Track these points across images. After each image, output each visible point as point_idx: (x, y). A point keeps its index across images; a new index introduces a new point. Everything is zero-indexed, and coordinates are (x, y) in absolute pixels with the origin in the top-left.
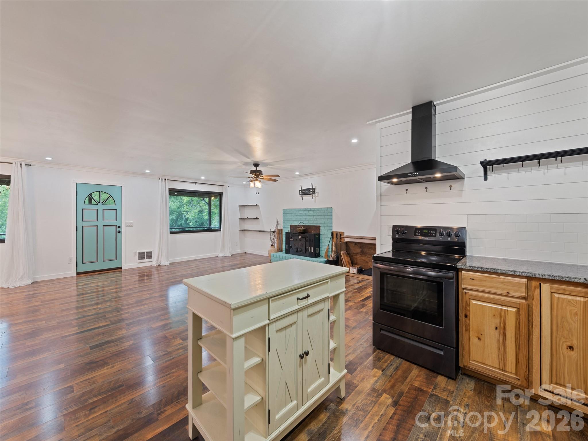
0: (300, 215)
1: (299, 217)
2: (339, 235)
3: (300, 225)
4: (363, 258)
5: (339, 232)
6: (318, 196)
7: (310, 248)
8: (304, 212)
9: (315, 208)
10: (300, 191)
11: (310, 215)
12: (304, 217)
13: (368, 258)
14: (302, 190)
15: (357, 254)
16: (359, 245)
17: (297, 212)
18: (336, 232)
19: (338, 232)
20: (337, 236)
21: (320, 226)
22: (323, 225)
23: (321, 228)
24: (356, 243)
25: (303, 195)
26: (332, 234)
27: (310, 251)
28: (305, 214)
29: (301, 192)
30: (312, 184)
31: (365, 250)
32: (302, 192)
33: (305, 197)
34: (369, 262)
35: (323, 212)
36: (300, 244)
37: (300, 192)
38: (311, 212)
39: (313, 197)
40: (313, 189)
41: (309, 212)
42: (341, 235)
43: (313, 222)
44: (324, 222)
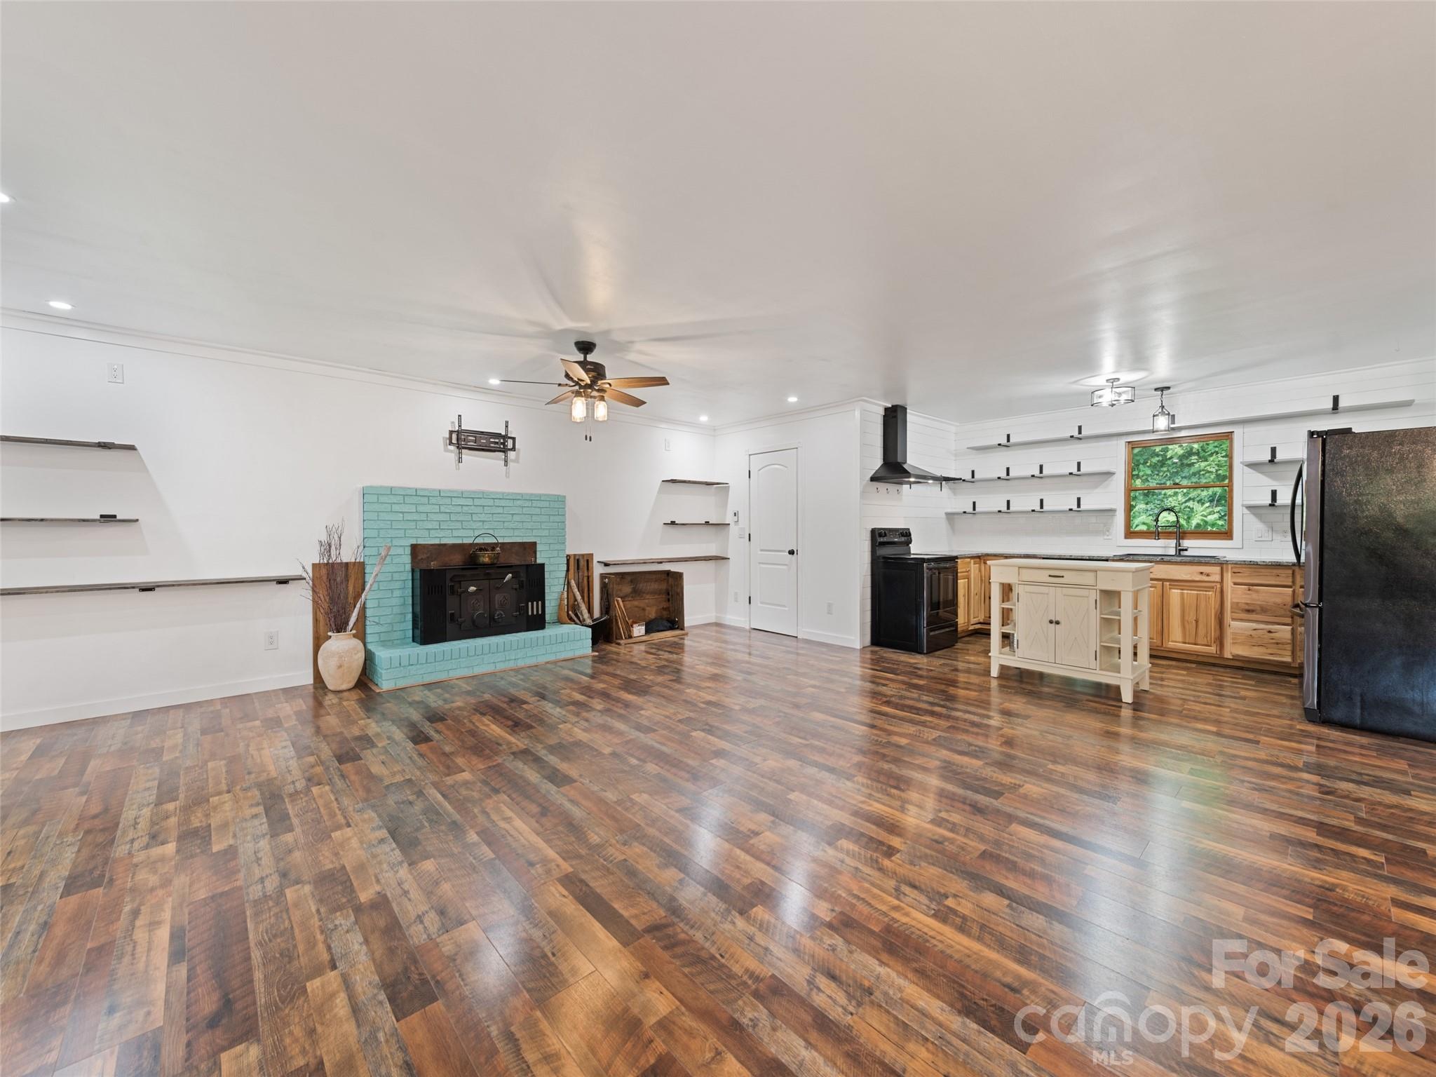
0: (459, 509)
1: (453, 517)
2: (583, 563)
3: (477, 541)
4: (636, 603)
5: (583, 555)
6: (517, 460)
7: (530, 603)
8: (477, 502)
9: (519, 494)
10: (451, 432)
11: (500, 510)
12: (475, 518)
13: (647, 601)
14: (458, 432)
15: (626, 596)
16: (629, 578)
17: (448, 501)
18: (575, 555)
19: (579, 555)
20: (579, 565)
21: (534, 544)
22: (544, 540)
23: (539, 548)
24: (622, 575)
25: (459, 447)
26: (568, 557)
27: (530, 613)
28: (479, 510)
29: (454, 436)
30: (507, 422)
31: (641, 586)
32: (458, 439)
33: (466, 455)
34: (648, 608)
35: (546, 504)
36: (498, 598)
37: (450, 438)
38: (503, 503)
39: (506, 461)
40: (505, 437)
41: (498, 503)
42: (588, 561)
43: (510, 533)
44: (546, 533)
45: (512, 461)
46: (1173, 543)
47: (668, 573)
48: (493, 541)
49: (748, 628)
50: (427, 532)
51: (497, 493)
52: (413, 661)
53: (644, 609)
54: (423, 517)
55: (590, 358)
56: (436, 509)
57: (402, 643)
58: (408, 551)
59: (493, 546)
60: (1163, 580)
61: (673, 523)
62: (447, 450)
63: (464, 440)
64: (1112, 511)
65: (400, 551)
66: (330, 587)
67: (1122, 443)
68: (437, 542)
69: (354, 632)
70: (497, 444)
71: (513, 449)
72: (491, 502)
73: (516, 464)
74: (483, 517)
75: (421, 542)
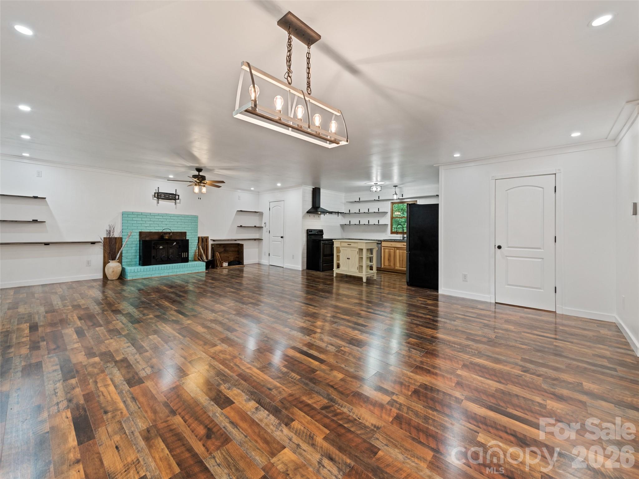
0: (157, 220)
1: (155, 223)
2: (204, 240)
4: (225, 255)
5: (205, 237)
6: (180, 203)
7: (183, 253)
8: (164, 217)
9: (180, 215)
10: (155, 193)
11: (173, 220)
12: (163, 223)
13: (230, 254)
14: (158, 193)
15: (221, 252)
16: (223, 246)
17: (153, 217)
18: (201, 237)
19: (203, 237)
20: (203, 241)
21: (186, 233)
22: (189, 231)
23: (187, 234)
24: (220, 245)
25: (158, 198)
26: (199, 238)
27: (183, 257)
28: (165, 220)
29: (156, 194)
30: (176, 190)
31: (227, 249)
32: (158, 195)
33: (161, 201)
35: (191, 219)
36: (171, 251)
37: (155, 195)
38: (174, 218)
39: (175, 203)
40: (175, 195)
41: (172, 218)
42: (206, 239)
43: (176, 228)
44: (190, 229)
45: (178, 203)
46: (402, 235)
47: (239, 244)
48: (170, 231)
49: (268, 265)
50: (145, 228)
51: (171, 214)
52: (139, 270)
53: (228, 257)
54: (144, 222)
55: (201, 174)
56: (149, 219)
57: (135, 265)
58: (138, 234)
59: (169, 233)
60: (395, 247)
61: (241, 226)
62: (153, 199)
63: (159, 196)
64: (387, 225)
65: (135, 234)
66: (110, 245)
67: (390, 202)
68: (149, 231)
69: (118, 260)
70: (172, 197)
71: (178, 199)
72: (169, 218)
73: (180, 204)
74: (166, 223)
75: (143, 231)
